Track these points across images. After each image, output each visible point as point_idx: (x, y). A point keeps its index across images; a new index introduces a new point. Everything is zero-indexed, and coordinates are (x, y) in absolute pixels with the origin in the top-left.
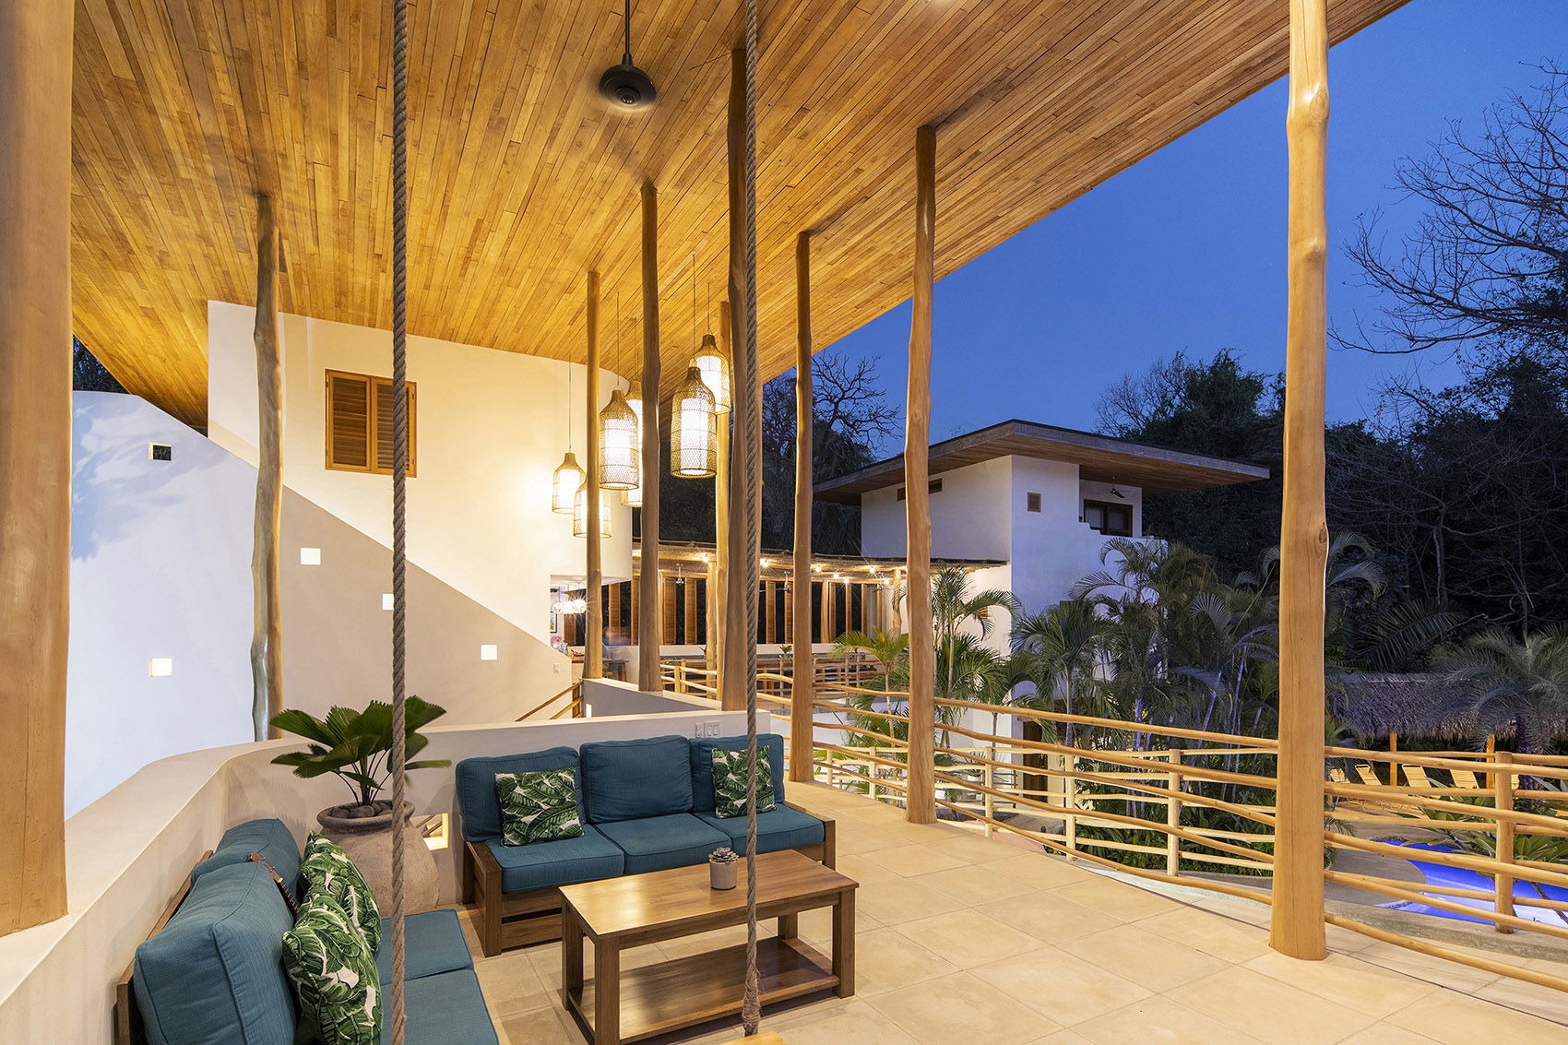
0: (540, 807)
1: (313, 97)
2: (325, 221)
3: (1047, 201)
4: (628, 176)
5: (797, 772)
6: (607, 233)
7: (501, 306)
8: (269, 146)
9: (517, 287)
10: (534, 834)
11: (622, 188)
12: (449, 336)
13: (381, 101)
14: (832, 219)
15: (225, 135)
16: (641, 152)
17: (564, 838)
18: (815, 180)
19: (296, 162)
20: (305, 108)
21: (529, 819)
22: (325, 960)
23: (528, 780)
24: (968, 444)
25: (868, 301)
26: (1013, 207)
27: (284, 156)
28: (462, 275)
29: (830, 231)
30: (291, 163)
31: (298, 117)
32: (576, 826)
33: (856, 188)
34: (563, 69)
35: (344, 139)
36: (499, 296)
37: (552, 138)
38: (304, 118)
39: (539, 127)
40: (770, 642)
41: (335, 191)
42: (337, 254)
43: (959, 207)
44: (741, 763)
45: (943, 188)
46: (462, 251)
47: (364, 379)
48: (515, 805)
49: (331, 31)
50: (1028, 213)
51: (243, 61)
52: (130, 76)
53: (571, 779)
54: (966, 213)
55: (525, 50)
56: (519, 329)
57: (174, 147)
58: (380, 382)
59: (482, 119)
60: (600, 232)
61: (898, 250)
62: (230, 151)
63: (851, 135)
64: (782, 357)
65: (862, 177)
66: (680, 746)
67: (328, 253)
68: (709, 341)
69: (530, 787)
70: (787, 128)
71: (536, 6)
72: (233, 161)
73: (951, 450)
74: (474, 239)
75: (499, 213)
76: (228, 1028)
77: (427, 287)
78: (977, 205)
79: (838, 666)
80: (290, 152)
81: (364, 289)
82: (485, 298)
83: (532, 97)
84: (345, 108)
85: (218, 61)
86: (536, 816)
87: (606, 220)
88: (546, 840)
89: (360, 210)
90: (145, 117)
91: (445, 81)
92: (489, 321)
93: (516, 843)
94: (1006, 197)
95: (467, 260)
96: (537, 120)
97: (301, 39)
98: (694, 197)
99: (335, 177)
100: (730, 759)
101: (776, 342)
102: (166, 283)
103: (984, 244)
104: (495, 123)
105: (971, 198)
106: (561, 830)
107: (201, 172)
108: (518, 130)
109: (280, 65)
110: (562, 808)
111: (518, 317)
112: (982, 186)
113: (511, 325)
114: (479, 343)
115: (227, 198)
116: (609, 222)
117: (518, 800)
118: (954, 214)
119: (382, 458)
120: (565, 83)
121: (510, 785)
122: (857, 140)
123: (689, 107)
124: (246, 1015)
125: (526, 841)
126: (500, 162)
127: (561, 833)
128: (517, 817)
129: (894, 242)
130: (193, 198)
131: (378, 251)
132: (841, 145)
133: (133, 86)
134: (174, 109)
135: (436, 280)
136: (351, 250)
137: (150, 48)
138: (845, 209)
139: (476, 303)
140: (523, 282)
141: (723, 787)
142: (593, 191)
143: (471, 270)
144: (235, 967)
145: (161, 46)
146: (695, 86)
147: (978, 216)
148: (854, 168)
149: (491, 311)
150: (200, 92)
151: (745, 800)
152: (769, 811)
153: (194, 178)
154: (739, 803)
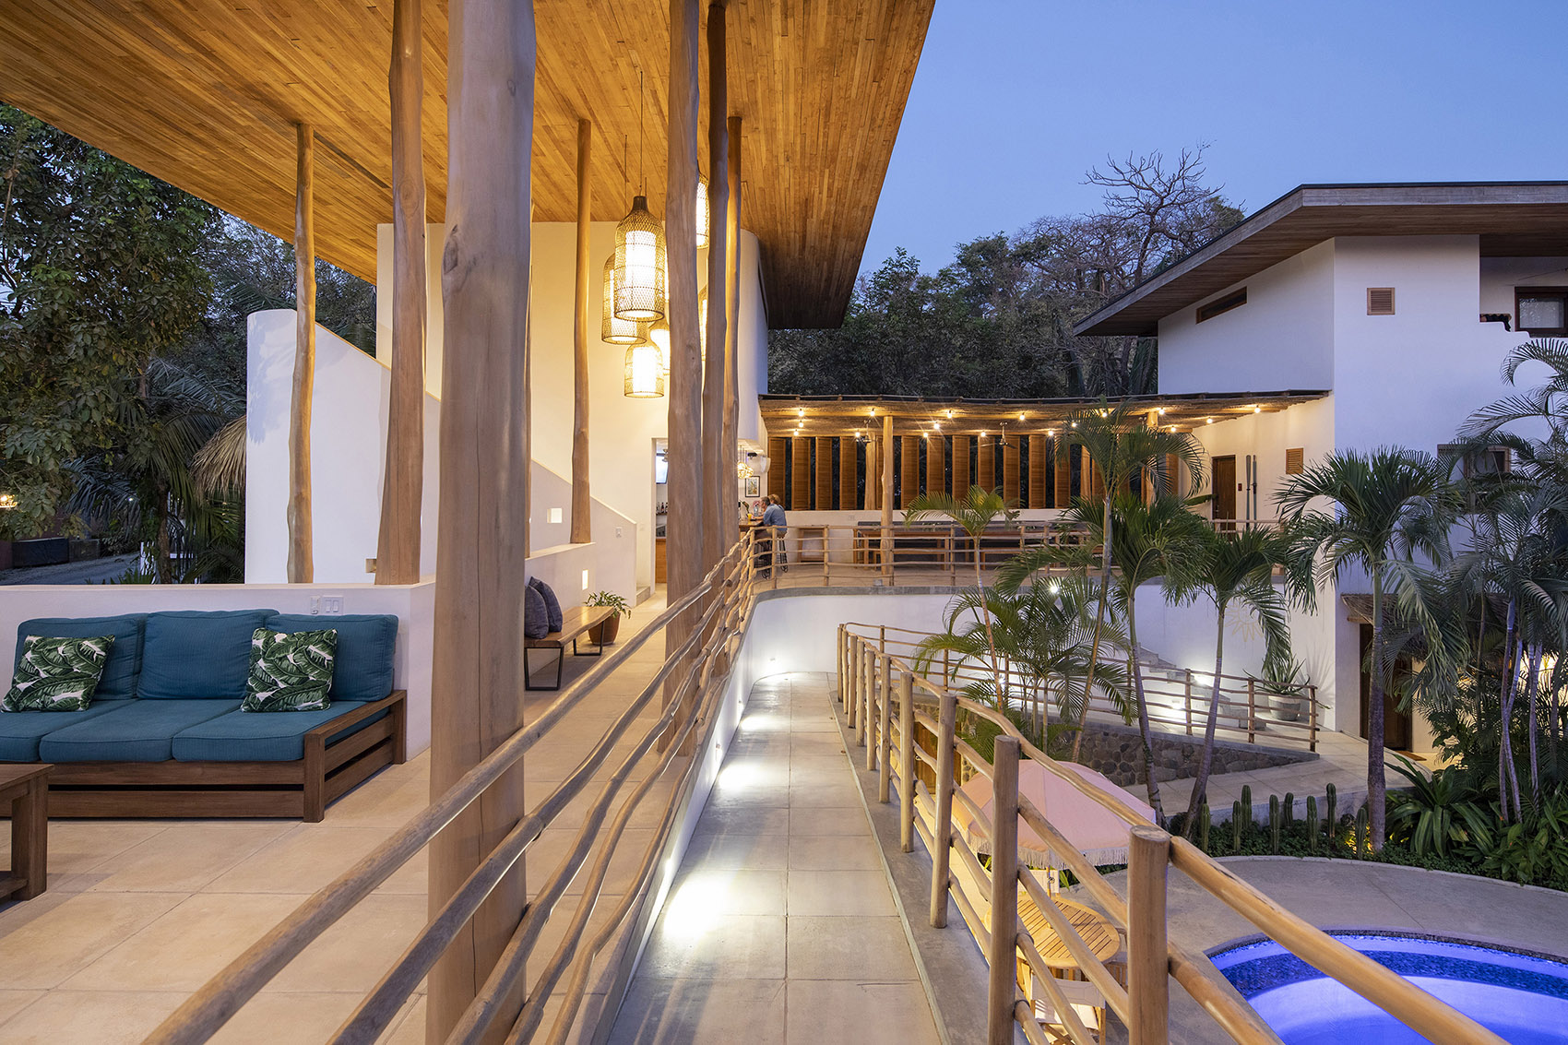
1: (219, 26)
2: (353, 133)
8: (250, 80)
10: (25, 703)
13: (257, 12)
15: (220, 81)
17: (54, 710)
19: (279, 88)
20: (225, 36)
27: (267, 85)
31: (233, 47)
32: (73, 699)
35: (277, 55)
38: (237, 46)
41: (327, 104)
44: (280, 648)
51: (150, 10)
52: (126, 54)
57: (212, 102)
62: (238, 93)
72: (250, 101)
80: (266, 81)
84: (245, 26)
85: (142, 18)
86: (31, 683)
88: (37, 710)
90: (169, 81)
93: (8, 709)
99: (312, 91)
100: (268, 642)
106: (53, 701)
107: (243, 116)
110: (67, 677)
125: (16, 708)
127: (51, 705)
128: (16, 682)
133: (134, 60)
134: (174, 71)
141: (250, 675)
145: (112, 24)
149: (554, 184)
150: (170, 52)
151: (270, 694)
152: (309, 710)
153: (250, 124)
154: (262, 696)
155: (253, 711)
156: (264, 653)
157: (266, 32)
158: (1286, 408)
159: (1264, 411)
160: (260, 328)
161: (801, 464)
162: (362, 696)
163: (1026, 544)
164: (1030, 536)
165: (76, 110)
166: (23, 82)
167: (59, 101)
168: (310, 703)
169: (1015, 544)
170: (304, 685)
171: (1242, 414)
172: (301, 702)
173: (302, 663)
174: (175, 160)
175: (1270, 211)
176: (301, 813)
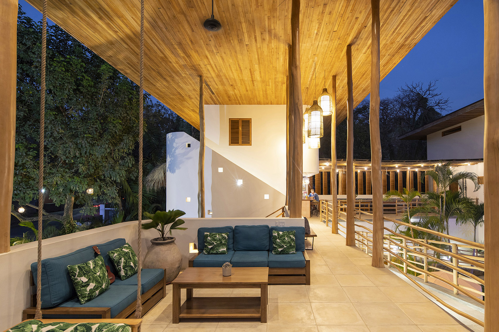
0: (214, 243)
1: (198, 49)
2: (215, 79)
3: (447, 3)
4: (282, 44)
5: (348, 242)
6: (285, 63)
7: (268, 92)
8: (195, 63)
9: (269, 86)
10: (211, 252)
11: (282, 49)
12: (259, 103)
13: (212, 44)
14: (357, 37)
15: (186, 64)
16: (282, 36)
17: (220, 254)
18: (343, 27)
19: (203, 66)
20: (197, 52)
21: (210, 247)
22: (77, 274)
23: (212, 235)
24: (468, 110)
25: (387, 63)
26: (431, 10)
27: (199, 65)
28: (254, 85)
29: (358, 42)
30: (202, 66)
31: (197, 54)
32: (224, 251)
33: (359, 24)
34: (248, 20)
35: (209, 57)
36: (266, 89)
37: (256, 40)
38: (199, 54)
39: (251, 38)
40: (368, 194)
41: (214, 71)
42: (223, 87)
43: (406, 18)
44: (282, 236)
45: (395, 13)
46: (250, 79)
47: (238, 119)
48: (207, 242)
49: (193, 31)
50: (440, 11)
51: (180, 44)
52: (163, 56)
53: (226, 236)
54: (411, 19)
55: (236, 18)
56: (276, 98)
57: (179, 70)
58: (242, 120)
59: (236, 41)
60: (283, 63)
61: (389, 41)
62: (189, 67)
63: (347, 7)
64: (364, 90)
65: (359, 20)
66: (266, 228)
67: (221, 87)
68: (325, 91)
69: (212, 237)
70: (323, 13)
71: (232, 5)
72: (191, 69)
73: (461, 113)
74: (251, 75)
75: (254, 66)
76: (46, 285)
77: (247, 91)
78: (414, 14)
79: (404, 204)
80: (200, 64)
81: (233, 95)
82: (263, 91)
83: (245, 30)
84: (205, 49)
85: (176, 46)
86: (212, 246)
87: (283, 59)
88: (215, 254)
89: (221, 74)
90: (170, 64)
91: (222, 34)
92: (267, 97)
93: (206, 254)
94: (426, 8)
95: (253, 81)
96: (250, 37)
97: (188, 35)
98: (305, 45)
99: (212, 67)
100: (278, 234)
101: (359, 85)
102: (193, 102)
103: (426, 29)
104: (240, 41)
105: (410, 13)
107: (186, 74)
108: (246, 40)
109: (187, 43)
110: (221, 244)
111: (274, 94)
112: (412, 7)
113: (273, 97)
114: (268, 104)
115: (194, 79)
116: (284, 59)
117: (208, 241)
118: (405, 21)
119: (243, 141)
120: (251, 23)
121: (207, 236)
122: (350, 8)
123: (288, 17)
124: (51, 283)
125: (209, 253)
126: (246, 51)
127: (219, 252)
128: (207, 246)
129: (385, 39)
130: (188, 81)
131: (231, 84)
132: (345, 12)
133: (164, 57)
134: (174, 61)
135: (248, 89)
136: (225, 85)
137: (163, 48)
138: (359, 33)
139: (261, 93)
140: (270, 84)
141: (275, 244)
142: (275, 52)
143: (255, 84)
144: (50, 271)
145: (165, 48)
146: (286, 10)
147: (417, 19)
148: (354, 18)
149: (266, 94)
150: (177, 55)
151: (282, 249)
152: (292, 254)
153: (186, 76)
154: (280, 250)
155: (277, 254)
156: (278, 237)
157: (210, 51)
158: (477, 164)
159: (472, 165)
160: (173, 137)
161: (318, 180)
162: (301, 250)
163: (397, 206)
164: (399, 203)
165: (136, 71)
166: (126, 64)
167: (133, 69)
168: (293, 252)
169: (395, 206)
170: (291, 247)
171: (460, 166)
172: (291, 251)
173: (289, 240)
174: (155, 86)
175: (477, 103)
176: (305, 282)
